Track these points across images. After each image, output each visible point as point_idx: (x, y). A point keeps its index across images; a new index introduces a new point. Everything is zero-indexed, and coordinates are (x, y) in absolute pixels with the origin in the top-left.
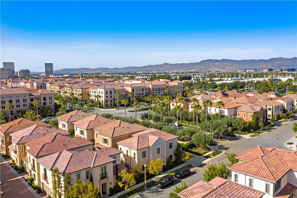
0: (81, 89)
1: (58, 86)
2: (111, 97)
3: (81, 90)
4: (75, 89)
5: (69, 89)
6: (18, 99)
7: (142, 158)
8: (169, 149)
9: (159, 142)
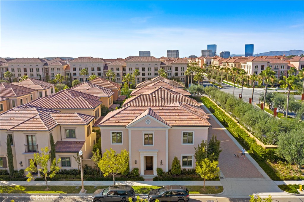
1: (218, 61)
3: (233, 64)
6: (150, 67)
7: (112, 143)
8: (182, 144)
9: (150, 123)
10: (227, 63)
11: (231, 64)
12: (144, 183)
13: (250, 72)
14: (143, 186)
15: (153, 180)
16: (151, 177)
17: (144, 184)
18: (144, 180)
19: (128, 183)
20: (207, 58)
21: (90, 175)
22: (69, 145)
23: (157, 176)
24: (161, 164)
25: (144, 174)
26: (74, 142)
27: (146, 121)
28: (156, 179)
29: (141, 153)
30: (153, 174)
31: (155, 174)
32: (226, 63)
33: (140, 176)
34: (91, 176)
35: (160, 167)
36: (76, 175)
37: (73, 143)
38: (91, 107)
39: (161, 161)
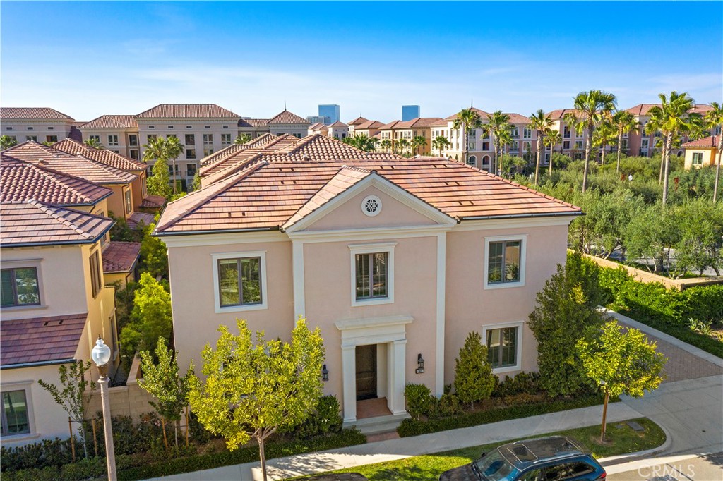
0: (411, 128)
1: (369, 128)
2: (485, 146)
3: (411, 131)
4: (400, 131)
5: (388, 132)
6: (208, 132)
7: (222, 306)
8: (487, 287)
9: (378, 210)
10: (394, 130)
11: (403, 131)
12: (372, 452)
13: (458, 144)
14: (377, 465)
15: (402, 435)
16: (386, 423)
17: (376, 456)
18: (365, 442)
19: (307, 462)
20: (336, 125)
21: (128, 453)
22: (16, 338)
23: (409, 416)
24: (420, 368)
25: (358, 417)
26: (36, 322)
27: (365, 202)
28: (408, 429)
29: (344, 335)
30: (391, 413)
31: (398, 408)
32: (391, 131)
33: (344, 426)
34: (135, 456)
35: (418, 380)
36: (60, 465)
37: (29, 326)
38: (82, 199)
39: (420, 356)
